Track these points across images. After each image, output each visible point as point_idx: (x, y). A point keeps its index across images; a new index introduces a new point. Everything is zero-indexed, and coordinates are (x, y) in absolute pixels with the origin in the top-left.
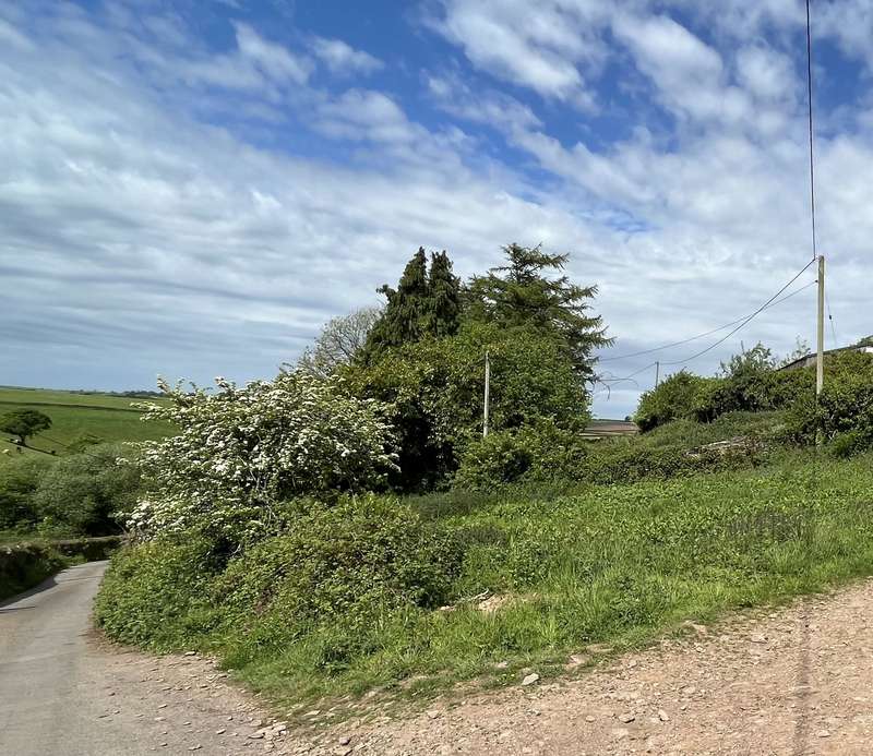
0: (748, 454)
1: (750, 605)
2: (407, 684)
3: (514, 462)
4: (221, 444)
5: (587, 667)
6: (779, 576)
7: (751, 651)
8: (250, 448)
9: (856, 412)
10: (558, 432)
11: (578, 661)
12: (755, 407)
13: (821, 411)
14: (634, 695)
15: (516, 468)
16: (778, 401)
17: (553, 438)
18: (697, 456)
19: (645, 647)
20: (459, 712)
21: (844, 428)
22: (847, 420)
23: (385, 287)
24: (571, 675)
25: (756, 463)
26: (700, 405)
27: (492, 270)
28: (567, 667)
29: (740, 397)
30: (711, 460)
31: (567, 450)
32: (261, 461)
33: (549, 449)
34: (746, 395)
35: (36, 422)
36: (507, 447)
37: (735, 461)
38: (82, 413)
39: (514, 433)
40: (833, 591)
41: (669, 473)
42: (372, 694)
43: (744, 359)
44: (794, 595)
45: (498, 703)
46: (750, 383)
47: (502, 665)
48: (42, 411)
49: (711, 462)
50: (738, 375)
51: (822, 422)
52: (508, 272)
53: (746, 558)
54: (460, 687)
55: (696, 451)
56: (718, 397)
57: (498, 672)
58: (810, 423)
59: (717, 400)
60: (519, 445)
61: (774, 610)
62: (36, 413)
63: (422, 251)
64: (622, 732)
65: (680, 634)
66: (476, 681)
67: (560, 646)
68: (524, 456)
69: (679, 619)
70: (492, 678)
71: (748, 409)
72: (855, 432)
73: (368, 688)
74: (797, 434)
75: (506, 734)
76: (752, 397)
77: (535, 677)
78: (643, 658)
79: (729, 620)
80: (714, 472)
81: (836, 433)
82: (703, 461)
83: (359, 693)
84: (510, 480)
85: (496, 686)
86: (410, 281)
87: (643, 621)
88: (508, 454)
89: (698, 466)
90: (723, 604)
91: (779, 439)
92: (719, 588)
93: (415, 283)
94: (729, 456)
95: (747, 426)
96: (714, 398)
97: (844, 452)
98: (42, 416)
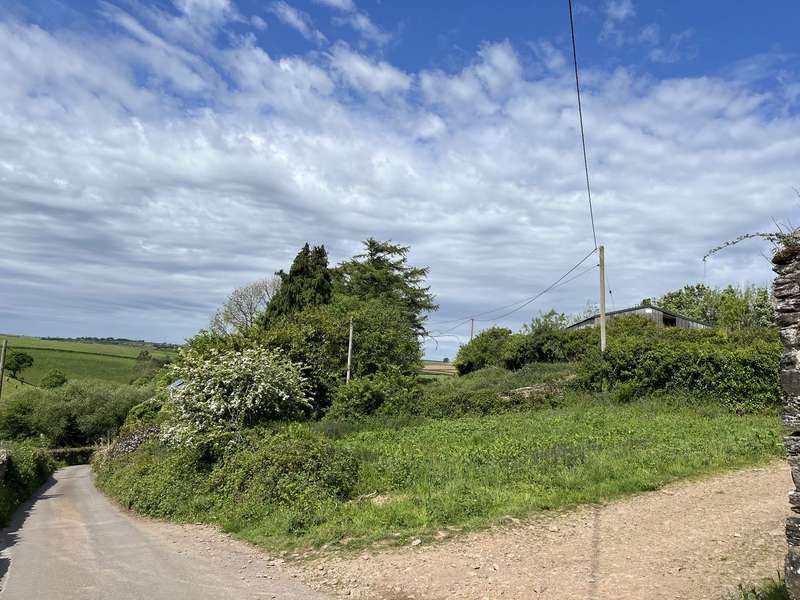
0: (548, 397)
1: (548, 509)
2: (345, 542)
3: (371, 400)
4: (212, 392)
5: (448, 538)
6: (567, 490)
7: (549, 536)
8: (228, 394)
9: (634, 367)
10: (403, 377)
11: (442, 534)
12: (552, 358)
13: (606, 365)
14: (477, 555)
15: (372, 404)
16: (571, 354)
17: (400, 383)
18: (507, 398)
19: (482, 529)
20: (379, 557)
21: (625, 379)
22: (627, 372)
23: (281, 271)
24: (439, 542)
25: (554, 405)
26: (508, 355)
27: (355, 257)
28: (437, 538)
29: (539, 350)
30: (518, 402)
31: (409, 391)
32: (235, 402)
33: (396, 391)
34: (545, 349)
35: (24, 361)
36: (367, 389)
37: (537, 403)
38: (51, 354)
39: (371, 379)
40: (605, 503)
41: (485, 411)
42: (325, 546)
43: (542, 320)
44: (578, 503)
45: (399, 554)
46: (548, 339)
47: (398, 534)
48: (29, 353)
49: (518, 403)
50: (538, 333)
51: (606, 373)
52: (366, 258)
53: (545, 478)
54: (376, 545)
55: (506, 394)
56: (522, 349)
57: (396, 538)
58: (597, 374)
59: (521, 352)
60: (375, 387)
61: (564, 512)
62: (25, 355)
63: (307, 245)
64: (473, 573)
65: (503, 523)
66: (384, 542)
67: (429, 525)
68: (378, 396)
69: (502, 514)
70: (393, 541)
71: (546, 361)
72: (634, 383)
73: (323, 543)
74: (586, 383)
75: (408, 569)
76: (550, 351)
77: (419, 541)
78: (481, 535)
79: (534, 517)
80: (521, 410)
81: (618, 383)
82: (512, 402)
83: (318, 546)
84: (369, 413)
85: (397, 545)
86: (299, 267)
87: (479, 513)
88: (368, 394)
89: (507, 406)
90: (530, 506)
91: (572, 386)
92: (527, 496)
93: (302, 269)
94: (532, 398)
95: (546, 376)
96: (519, 350)
97: (625, 399)
98: (29, 357)
